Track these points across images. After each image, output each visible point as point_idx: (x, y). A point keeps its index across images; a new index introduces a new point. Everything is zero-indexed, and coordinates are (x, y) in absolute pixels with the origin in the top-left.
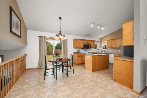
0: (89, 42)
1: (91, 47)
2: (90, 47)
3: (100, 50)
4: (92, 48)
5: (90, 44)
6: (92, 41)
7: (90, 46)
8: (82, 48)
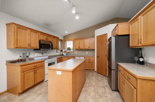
0: (50, 39)
1: (54, 47)
2: (52, 48)
3: (65, 52)
4: (55, 49)
5: (51, 42)
6: (54, 37)
7: (52, 45)
8: (35, 50)
